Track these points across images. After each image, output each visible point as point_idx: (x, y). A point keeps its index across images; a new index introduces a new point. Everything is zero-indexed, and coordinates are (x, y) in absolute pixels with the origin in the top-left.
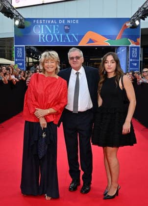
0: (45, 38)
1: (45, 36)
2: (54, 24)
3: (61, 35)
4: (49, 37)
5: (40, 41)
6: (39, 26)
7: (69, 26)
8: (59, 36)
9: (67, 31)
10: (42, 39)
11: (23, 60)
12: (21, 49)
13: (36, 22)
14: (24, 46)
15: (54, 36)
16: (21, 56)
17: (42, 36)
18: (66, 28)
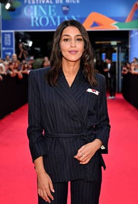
0: (38, 21)
1: (39, 19)
2: (50, 4)
3: (59, 17)
4: (44, 20)
5: (33, 25)
6: (32, 7)
7: (68, 7)
8: (55, 19)
9: (66, 13)
10: (35, 23)
11: (11, 49)
12: (9, 36)
13: (27, 2)
14: (13, 31)
15: (50, 19)
16: (9, 44)
17: (35, 19)
18: (65, 8)
